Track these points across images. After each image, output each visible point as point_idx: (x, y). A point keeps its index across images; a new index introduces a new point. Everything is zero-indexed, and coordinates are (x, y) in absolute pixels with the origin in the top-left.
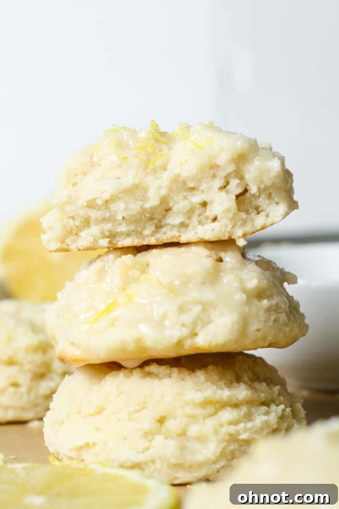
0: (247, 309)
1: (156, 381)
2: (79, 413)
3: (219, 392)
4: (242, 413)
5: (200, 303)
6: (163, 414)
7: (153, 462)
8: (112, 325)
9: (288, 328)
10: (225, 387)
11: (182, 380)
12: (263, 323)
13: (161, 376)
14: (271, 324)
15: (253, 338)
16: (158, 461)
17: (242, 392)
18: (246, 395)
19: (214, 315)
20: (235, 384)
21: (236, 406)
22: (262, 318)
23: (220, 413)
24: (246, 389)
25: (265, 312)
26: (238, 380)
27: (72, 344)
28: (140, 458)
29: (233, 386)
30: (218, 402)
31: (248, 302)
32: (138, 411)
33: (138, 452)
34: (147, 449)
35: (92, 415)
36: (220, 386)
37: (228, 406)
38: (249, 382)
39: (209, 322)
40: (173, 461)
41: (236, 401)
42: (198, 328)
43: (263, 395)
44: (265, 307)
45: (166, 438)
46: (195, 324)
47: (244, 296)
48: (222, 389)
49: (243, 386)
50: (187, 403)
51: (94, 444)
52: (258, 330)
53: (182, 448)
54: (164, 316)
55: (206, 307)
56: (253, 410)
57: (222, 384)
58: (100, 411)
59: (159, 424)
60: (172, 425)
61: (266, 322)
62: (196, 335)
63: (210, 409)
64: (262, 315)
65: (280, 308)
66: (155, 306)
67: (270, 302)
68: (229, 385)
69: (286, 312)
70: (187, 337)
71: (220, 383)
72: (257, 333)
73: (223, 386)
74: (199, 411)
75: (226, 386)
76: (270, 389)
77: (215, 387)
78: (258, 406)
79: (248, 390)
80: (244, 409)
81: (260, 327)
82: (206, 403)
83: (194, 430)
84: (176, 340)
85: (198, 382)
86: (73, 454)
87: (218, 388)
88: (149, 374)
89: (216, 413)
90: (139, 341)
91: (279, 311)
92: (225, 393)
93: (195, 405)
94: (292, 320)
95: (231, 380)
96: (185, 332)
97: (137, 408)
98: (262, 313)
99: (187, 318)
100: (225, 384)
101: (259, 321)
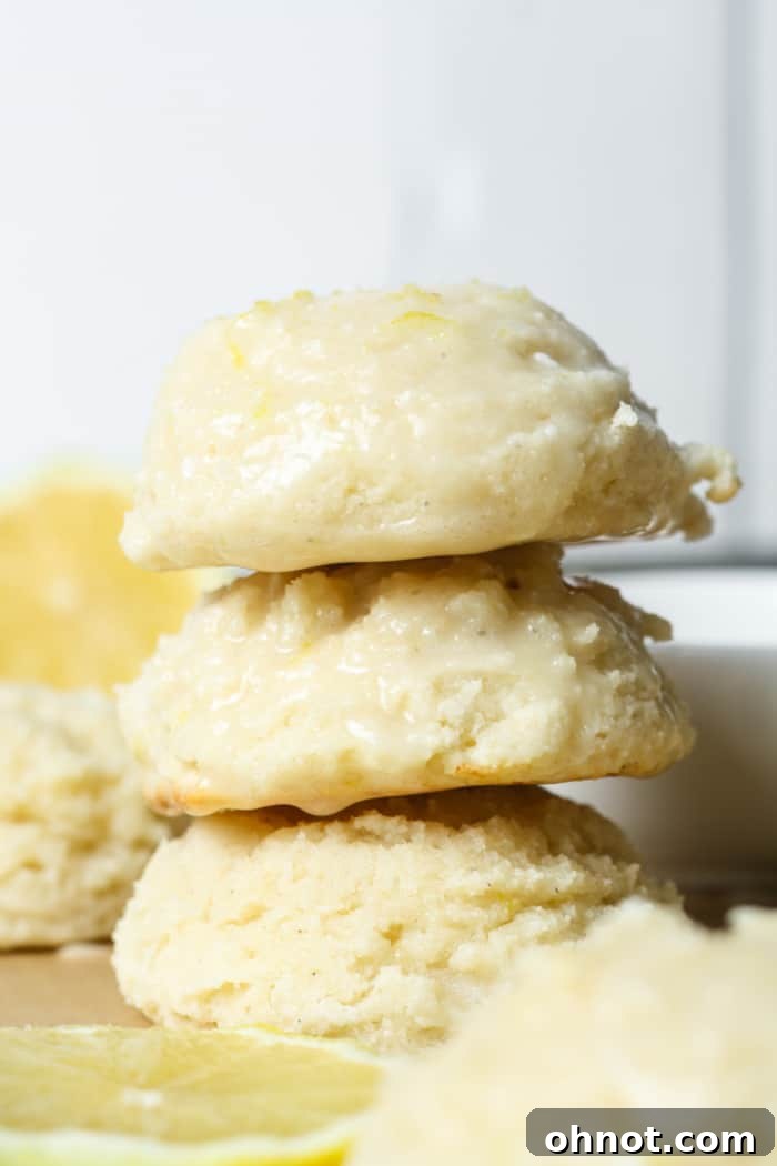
0: (578, 689)
1: (380, 849)
2: (206, 918)
3: (518, 872)
4: (568, 918)
5: (476, 675)
6: (398, 920)
7: (377, 1023)
8: (286, 723)
9: (661, 734)
10: (529, 865)
11: (436, 847)
12: (612, 721)
13: (388, 837)
14: (627, 721)
15: (590, 752)
16: (387, 1023)
17: (564, 875)
18: (575, 880)
19: (508, 701)
20: (549, 857)
21: (552, 904)
22: (610, 710)
23: (520, 918)
24: (573, 868)
25: (614, 697)
26: (553, 849)
27: (193, 765)
28: (349, 1015)
29: (543, 861)
30: (515, 895)
31: (579, 674)
32: (342, 913)
33: (344, 1004)
34: (364, 995)
35: (235, 923)
36: (518, 860)
37: (538, 905)
38: (576, 855)
39: (498, 717)
40: (422, 1022)
41: (555, 894)
42: (476, 727)
43: (607, 882)
44: (615, 687)
45: (405, 972)
46: (468, 720)
47: (572, 661)
48: (523, 867)
49: (565, 863)
50: (449, 898)
51: (244, 986)
52: (602, 736)
53: (441, 995)
54: (403, 704)
55: (492, 684)
56: (589, 913)
57: (522, 856)
58: (255, 914)
59: (387, 942)
60: (418, 945)
61: (616, 718)
62: (470, 743)
63: (498, 911)
64: (610, 705)
65: (644, 689)
66: (381, 682)
67: (624, 676)
68: (536, 859)
69: (657, 699)
70: (453, 748)
71: (518, 855)
72: (599, 741)
73: (524, 861)
74: (477, 913)
75: (532, 862)
76: (620, 870)
77: (507, 862)
78: (597, 905)
79: (577, 870)
80: (571, 911)
81: (606, 728)
82: (490, 897)
83: (464, 955)
84: (428, 756)
85: (471, 851)
86: (194, 1010)
87: (514, 866)
88: (362, 834)
89: (511, 920)
90: (346, 757)
91: (644, 695)
92: (531, 876)
93: (467, 900)
94: (668, 717)
95: (537, 849)
96: (449, 737)
97: (341, 907)
98: (608, 699)
99: (452, 708)
100: (529, 856)
101: (603, 715)
